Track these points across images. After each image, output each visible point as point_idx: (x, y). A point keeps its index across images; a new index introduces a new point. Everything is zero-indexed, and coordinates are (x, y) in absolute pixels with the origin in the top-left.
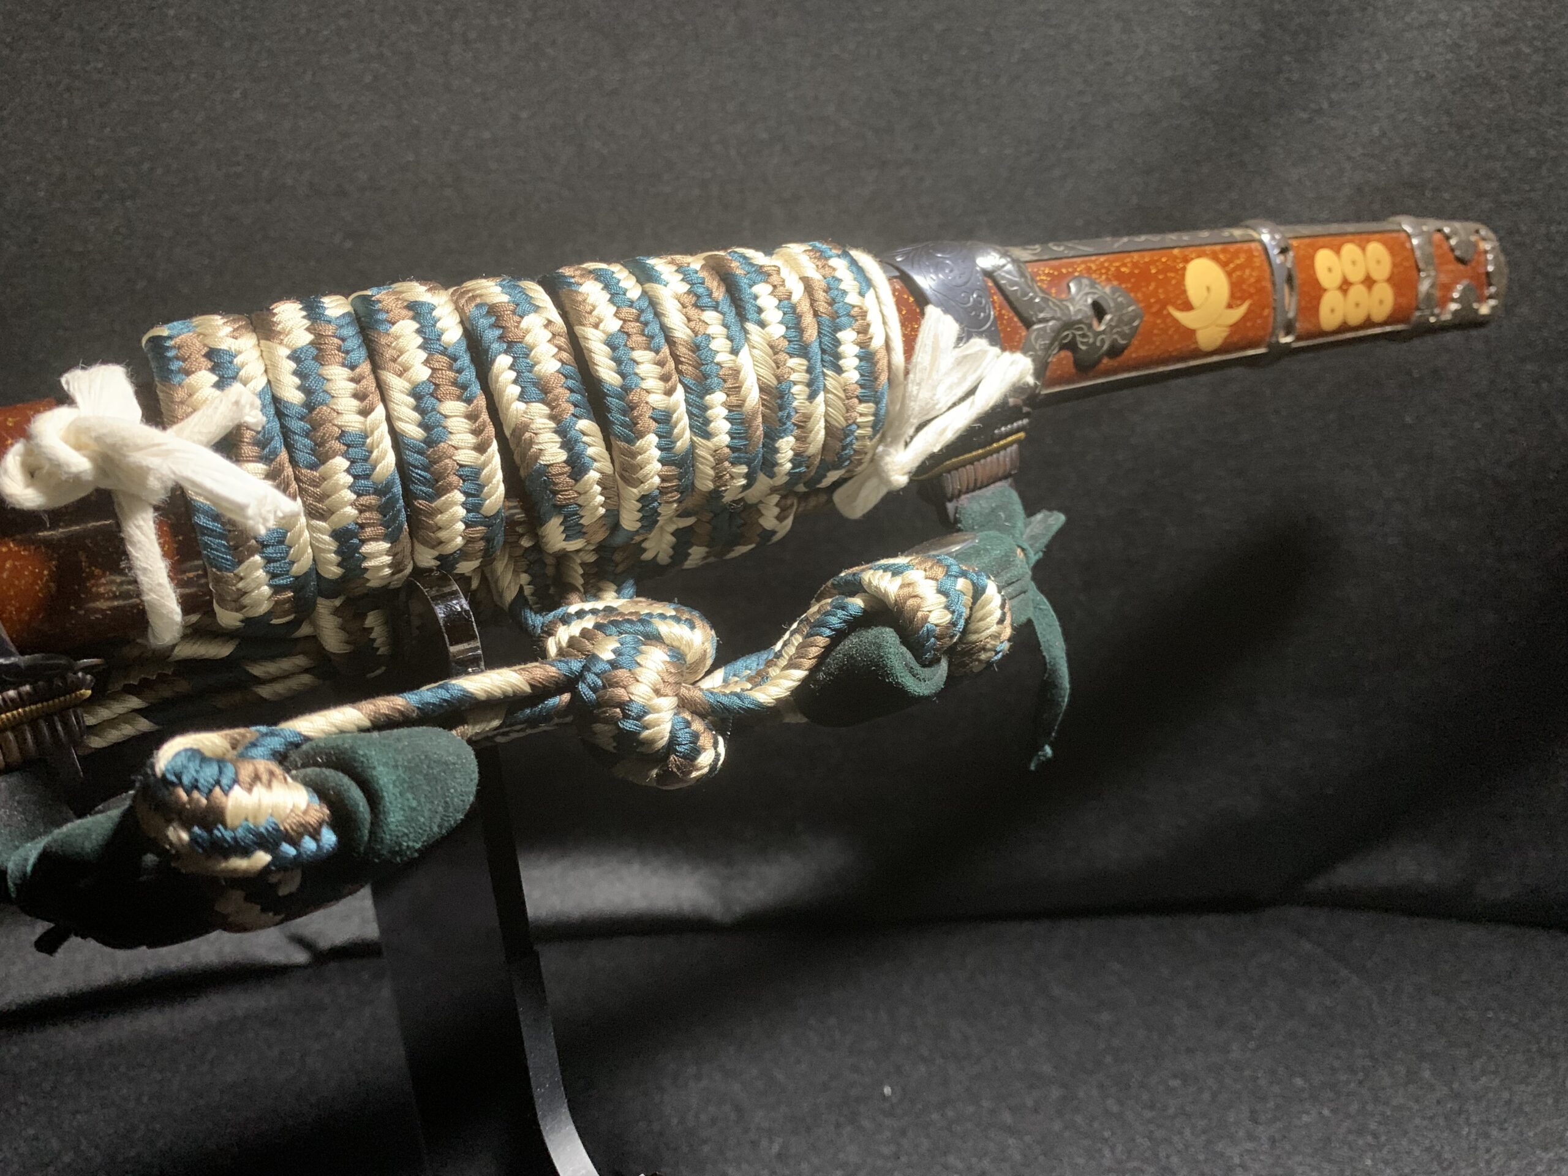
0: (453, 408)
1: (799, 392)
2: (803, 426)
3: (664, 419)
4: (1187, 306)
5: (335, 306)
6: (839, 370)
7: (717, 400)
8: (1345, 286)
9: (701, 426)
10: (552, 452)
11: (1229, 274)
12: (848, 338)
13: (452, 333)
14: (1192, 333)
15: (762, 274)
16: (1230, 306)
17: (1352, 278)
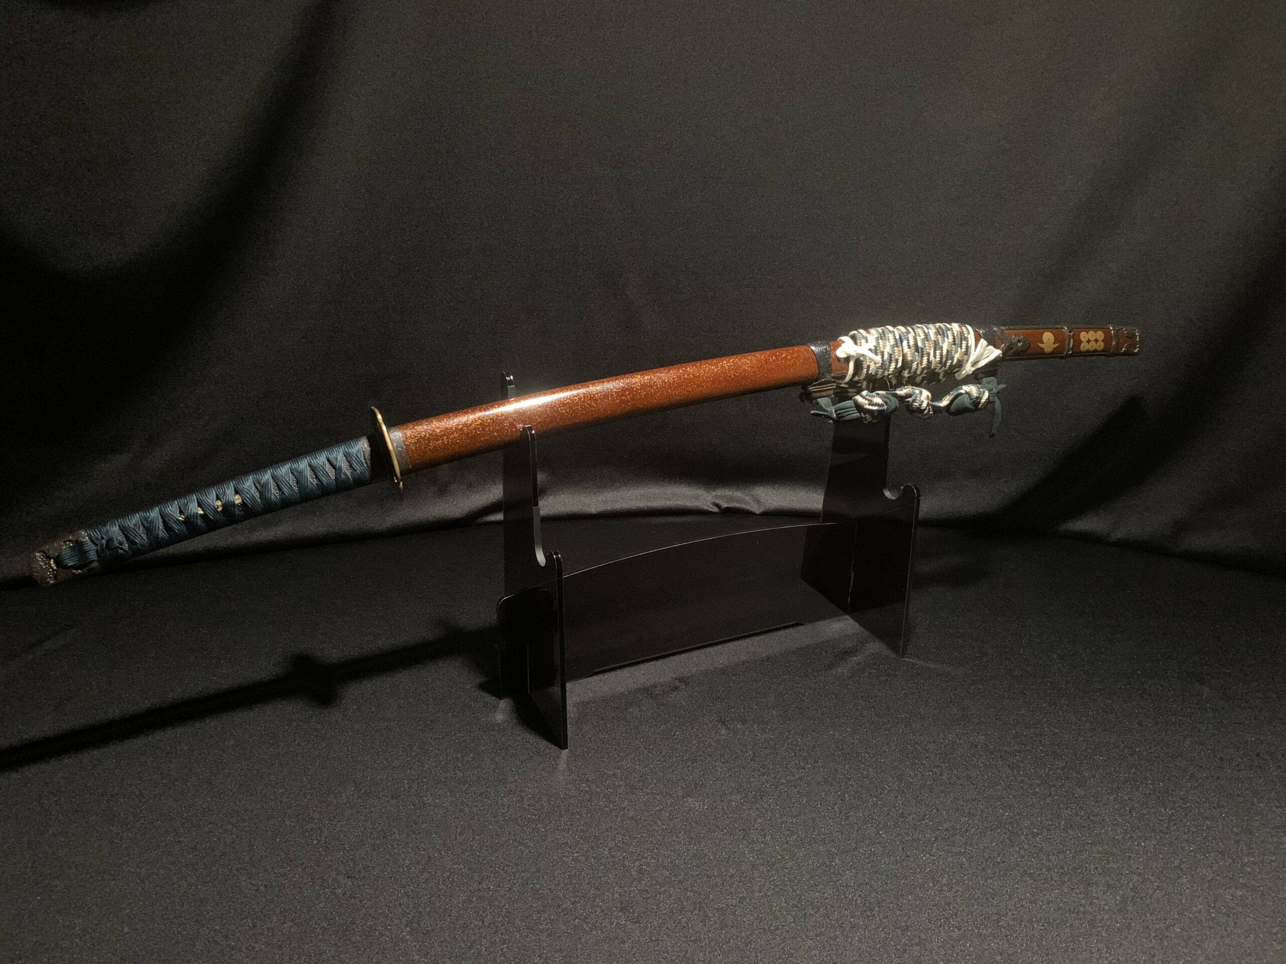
0: (896, 349)
1: (953, 352)
4: (1042, 343)
8: (1089, 341)
11: (1054, 336)
12: (964, 343)
13: (897, 336)
14: (1043, 349)
15: (949, 329)
16: (1054, 343)
17: (1091, 339)
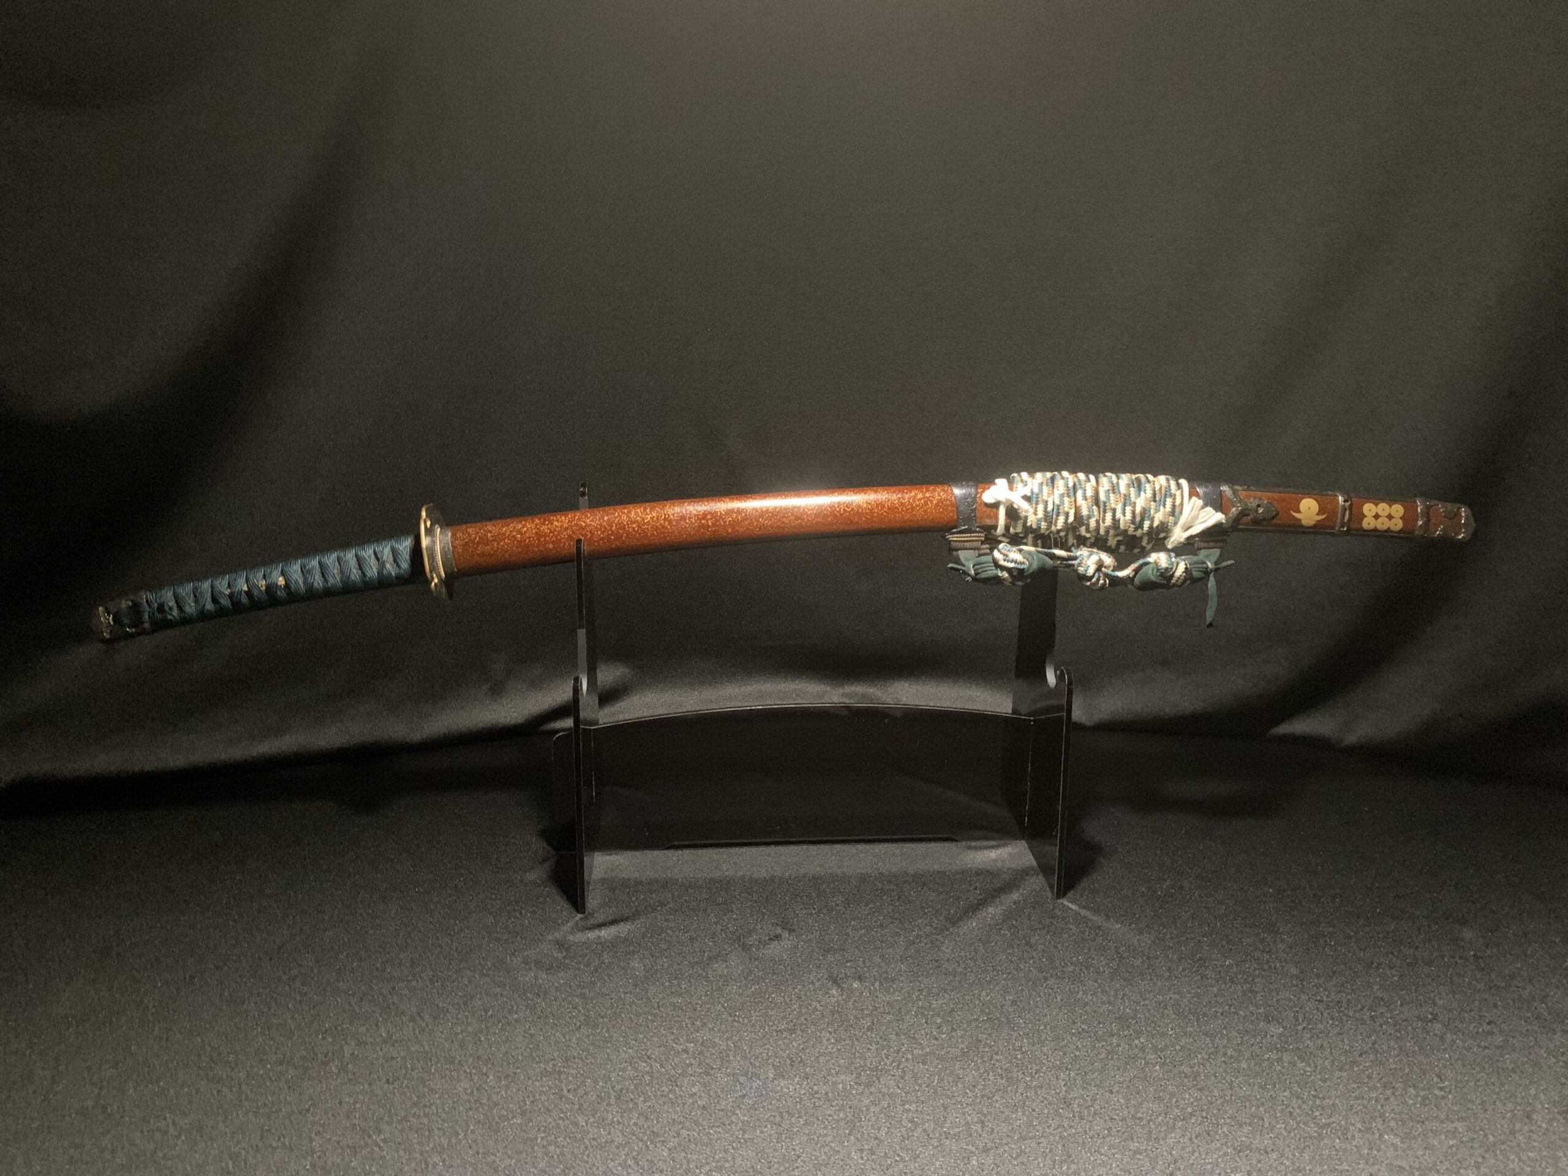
0: (1066, 499)
1: (1152, 511)
2: (1152, 520)
3: (1114, 511)
4: (1299, 512)
5: (1049, 475)
6: (1165, 507)
7: (1128, 509)
8: (1377, 517)
9: (1124, 514)
10: (1085, 512)
11: (1319, 505)
13: (1071, 485)
15: (1149, 482)
16: (1318, 514)
17: (1381, 515)
